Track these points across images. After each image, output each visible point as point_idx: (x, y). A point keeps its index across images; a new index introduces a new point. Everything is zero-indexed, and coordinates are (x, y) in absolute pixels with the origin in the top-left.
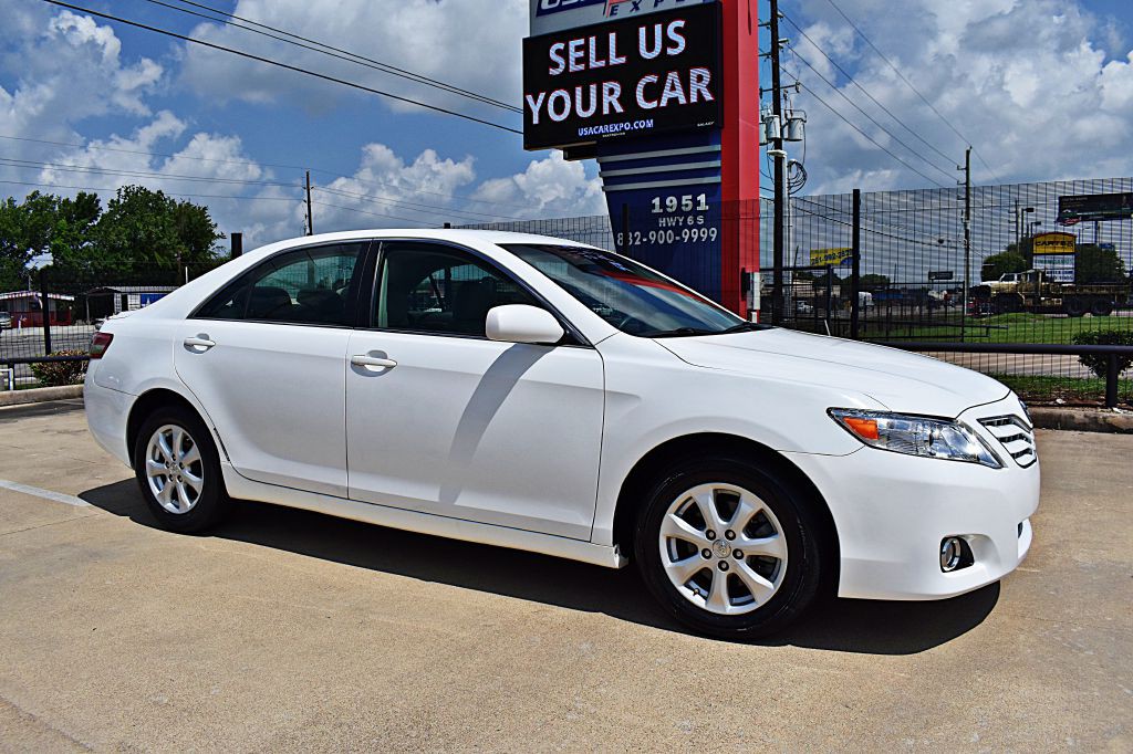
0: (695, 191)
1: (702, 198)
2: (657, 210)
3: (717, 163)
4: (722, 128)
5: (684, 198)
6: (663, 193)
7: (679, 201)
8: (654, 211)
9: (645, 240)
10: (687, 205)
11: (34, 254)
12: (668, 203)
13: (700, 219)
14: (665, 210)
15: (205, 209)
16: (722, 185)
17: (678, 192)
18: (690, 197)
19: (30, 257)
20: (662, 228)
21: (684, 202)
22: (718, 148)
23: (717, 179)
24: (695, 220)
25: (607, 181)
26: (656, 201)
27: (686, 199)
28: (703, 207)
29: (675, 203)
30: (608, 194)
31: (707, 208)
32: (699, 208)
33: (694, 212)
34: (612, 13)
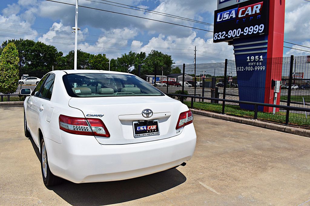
0: (259, 54)
1: (261, 57)
2: (248, 60)
3: (266, 46)
4: (268, 35)
5: (256, 57)
6: (250, 55)
7: (255, 57)
8: (247, 61)
9: (245, 69)
10: (257, 59)
11: (130, 66)
12: (251, 58)
13: (260, 64)
14: (251, 61)
15: (171, 56)
16: (267, 53)
17: (254, 55)
18: (258, 56)
20: (249, 66)
21: (256, 58)
22: (267, 41)
23: (266, 51)
24: (259, 64)
25: (236, 51)
26: (248, 58)
27: (257, 57)
29: (254, 58)
30: (235, 55)
31: (263, 60)
32: (260, 60)
33: (259, 61)
34: (239, 2)
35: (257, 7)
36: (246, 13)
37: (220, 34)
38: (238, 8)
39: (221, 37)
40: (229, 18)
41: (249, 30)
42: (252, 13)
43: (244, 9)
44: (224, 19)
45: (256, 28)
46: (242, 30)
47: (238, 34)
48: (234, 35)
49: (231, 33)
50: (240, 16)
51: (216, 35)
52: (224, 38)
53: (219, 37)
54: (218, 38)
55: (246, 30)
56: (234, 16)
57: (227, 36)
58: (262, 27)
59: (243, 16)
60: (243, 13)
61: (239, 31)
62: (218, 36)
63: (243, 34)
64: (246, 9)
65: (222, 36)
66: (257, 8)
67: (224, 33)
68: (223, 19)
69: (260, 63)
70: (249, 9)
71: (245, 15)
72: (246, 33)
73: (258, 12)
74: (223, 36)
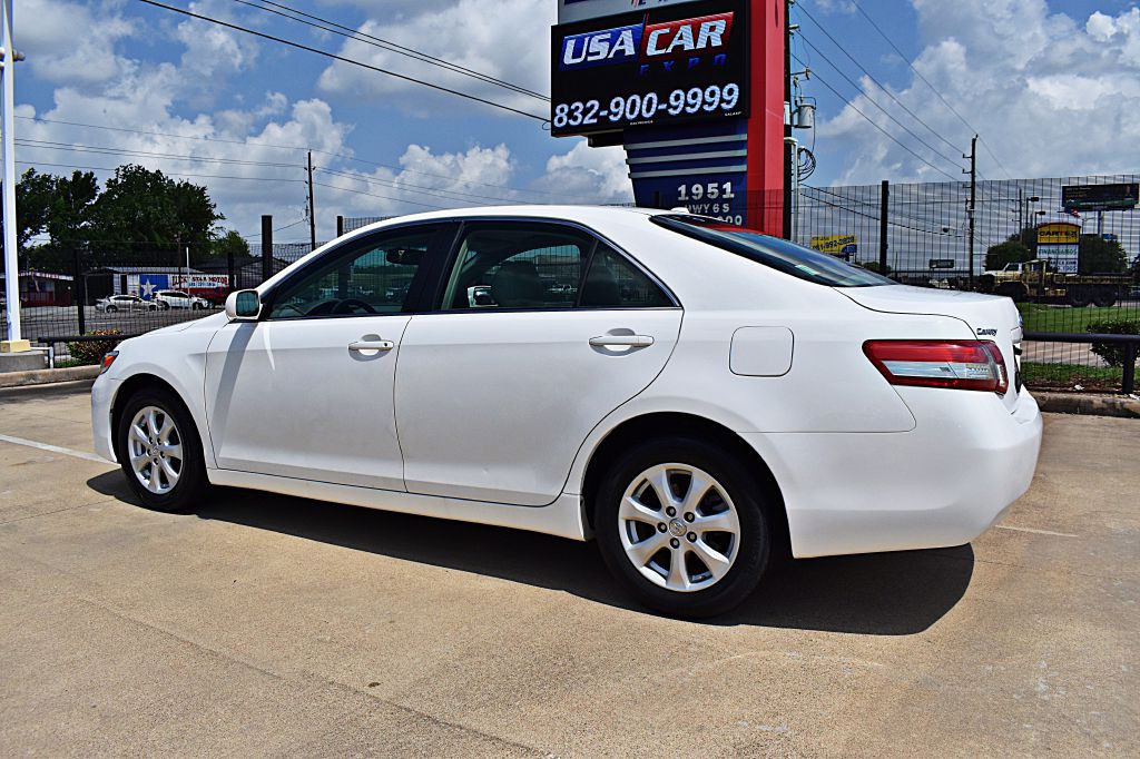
0: (720, 179)
1: (728, 186)
2: (684, 197)
3: (743, 153)
4: (749, 117)
5: (710, 186)
6: (690, 181)
7: (705, 188)
8: (680, 198)
10: (712, 193)
11: (31, 233)
12: (694, 190)
13: (726, 208)
14: (691, 198)
15: (204, 189)
16: (749, 174)
17: (704, 180)
18: (716, 185)
19: (28, 237)
21: (710, 190)
22: (744, 137)
23: (743, 168)
24: (721, 208)
25: (634, 168)
26: (683, 189)
27: (712, 187)
28: (729, 195)
29: (701, 190)
30: (634, 181)
31: (733, 196)
32: (724, 196)
33: (720, 200)
34: (641, 3)
35: (712, 29)
36: (676, 42)
37: (577, 108)
38: (644, 26)
39: (580, 116)
40: (611, 56)
41: (686, 101)
42: (695, 45)
43: (667, 31)
44: (590, 59)
45: (712, 94)
46: (663, 99)
47: (648, 110)
48: (632, 112)
49: (621, 108)
50: (651, 51)
51: (562, 110)
52: (595, 121)
53: (575, 119)
54: (572, 122)
55: (677, 98)
56: (630, 50)
57: (607, 117)
58: (731, 92)
59: (662, 52)
60: (663, 41)
61: (650, 100)
62: (571, 115)
63: (665, 111)
64: (675, 30)
65: (584, 114)
66: (713, 31)
67: (593, 106)
68: (586, 58)
69: (724, 206)
70: (686, 30)
71: (669, 50)
72: (675, 108)
73: (717, 42)
74: (590, 115)
